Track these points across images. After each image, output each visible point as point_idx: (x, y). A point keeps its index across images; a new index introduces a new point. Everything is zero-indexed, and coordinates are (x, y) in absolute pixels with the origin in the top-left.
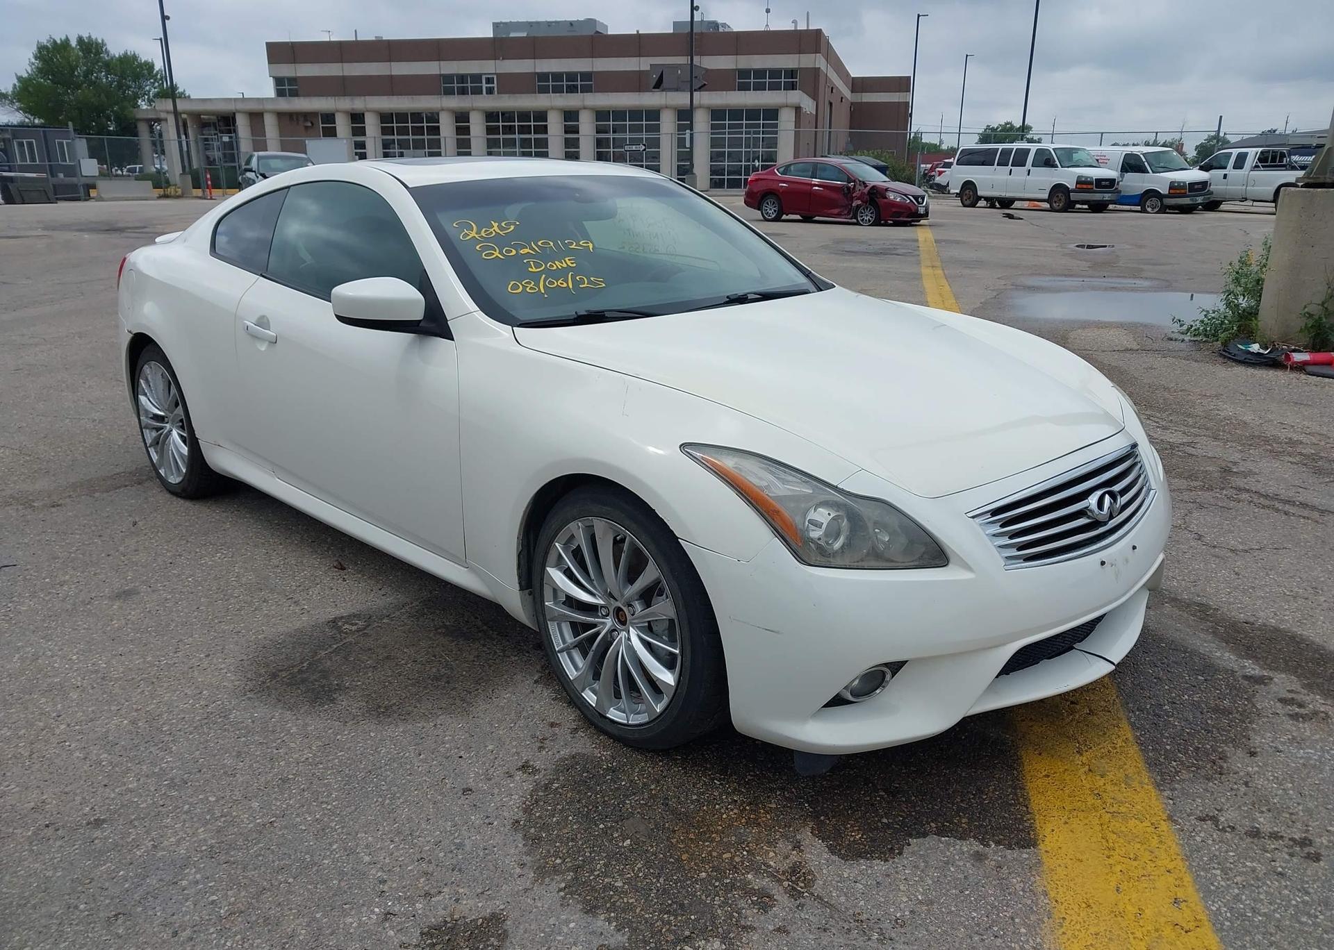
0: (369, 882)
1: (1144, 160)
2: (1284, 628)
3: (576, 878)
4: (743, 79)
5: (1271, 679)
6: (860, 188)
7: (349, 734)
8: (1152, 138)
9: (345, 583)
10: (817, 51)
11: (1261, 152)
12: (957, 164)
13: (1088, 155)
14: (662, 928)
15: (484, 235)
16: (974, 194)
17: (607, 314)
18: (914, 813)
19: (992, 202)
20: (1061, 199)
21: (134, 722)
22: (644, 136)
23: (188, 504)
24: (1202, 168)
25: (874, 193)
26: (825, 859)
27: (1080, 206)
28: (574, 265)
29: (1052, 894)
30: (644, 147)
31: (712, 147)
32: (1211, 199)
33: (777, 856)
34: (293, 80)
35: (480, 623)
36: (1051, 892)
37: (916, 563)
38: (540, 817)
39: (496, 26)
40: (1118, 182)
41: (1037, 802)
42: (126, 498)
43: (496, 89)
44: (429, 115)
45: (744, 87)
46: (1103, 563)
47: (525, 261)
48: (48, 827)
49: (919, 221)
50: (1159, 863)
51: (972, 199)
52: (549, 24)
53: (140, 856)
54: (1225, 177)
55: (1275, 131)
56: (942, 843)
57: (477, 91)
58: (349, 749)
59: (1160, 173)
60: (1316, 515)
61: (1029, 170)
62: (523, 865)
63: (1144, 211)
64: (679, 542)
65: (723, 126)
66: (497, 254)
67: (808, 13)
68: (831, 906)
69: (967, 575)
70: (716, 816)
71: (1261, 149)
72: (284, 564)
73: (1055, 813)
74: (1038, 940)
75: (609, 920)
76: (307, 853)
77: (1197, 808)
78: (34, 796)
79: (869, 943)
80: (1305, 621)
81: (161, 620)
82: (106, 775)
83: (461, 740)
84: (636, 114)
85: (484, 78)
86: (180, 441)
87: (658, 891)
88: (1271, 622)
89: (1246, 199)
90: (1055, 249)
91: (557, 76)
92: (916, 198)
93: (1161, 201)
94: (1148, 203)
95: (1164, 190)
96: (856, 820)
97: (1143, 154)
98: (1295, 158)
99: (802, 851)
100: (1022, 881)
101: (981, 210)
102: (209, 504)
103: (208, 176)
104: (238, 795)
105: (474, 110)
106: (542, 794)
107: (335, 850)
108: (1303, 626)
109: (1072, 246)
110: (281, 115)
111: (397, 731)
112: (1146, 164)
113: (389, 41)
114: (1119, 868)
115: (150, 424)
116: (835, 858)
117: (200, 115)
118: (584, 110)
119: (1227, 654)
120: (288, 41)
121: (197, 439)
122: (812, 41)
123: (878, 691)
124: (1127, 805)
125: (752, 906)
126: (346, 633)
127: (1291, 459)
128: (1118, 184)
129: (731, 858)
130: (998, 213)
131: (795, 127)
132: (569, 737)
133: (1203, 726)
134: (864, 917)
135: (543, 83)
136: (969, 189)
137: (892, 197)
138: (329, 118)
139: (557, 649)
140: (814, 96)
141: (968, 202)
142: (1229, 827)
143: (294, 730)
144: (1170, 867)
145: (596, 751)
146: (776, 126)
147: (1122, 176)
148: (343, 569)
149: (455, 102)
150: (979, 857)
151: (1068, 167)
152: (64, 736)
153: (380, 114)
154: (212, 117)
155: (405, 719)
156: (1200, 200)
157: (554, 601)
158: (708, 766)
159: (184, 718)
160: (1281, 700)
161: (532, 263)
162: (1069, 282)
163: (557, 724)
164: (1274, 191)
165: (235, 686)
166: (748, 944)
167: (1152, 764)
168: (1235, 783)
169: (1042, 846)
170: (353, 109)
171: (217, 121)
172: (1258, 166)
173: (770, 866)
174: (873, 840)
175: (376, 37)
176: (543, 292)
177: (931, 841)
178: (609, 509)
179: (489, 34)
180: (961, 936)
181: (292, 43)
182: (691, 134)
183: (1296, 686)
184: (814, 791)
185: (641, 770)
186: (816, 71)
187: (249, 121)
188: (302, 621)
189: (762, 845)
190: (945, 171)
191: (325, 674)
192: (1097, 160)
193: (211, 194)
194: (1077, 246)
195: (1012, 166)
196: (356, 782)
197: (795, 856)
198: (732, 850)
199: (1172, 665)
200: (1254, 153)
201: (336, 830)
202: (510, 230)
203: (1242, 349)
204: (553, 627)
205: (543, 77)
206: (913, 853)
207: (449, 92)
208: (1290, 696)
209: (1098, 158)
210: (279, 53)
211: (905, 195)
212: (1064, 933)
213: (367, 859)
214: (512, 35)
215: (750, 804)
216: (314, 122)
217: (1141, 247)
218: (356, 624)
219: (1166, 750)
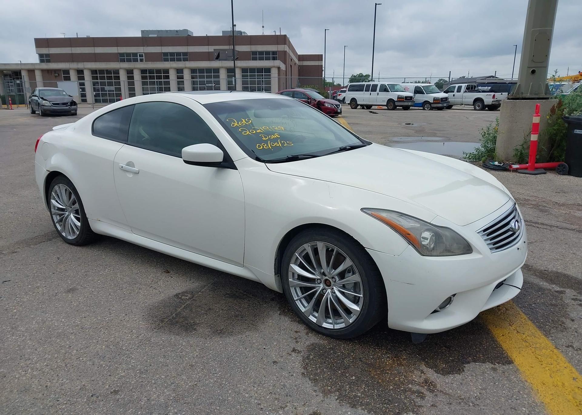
0: (254, 405)
1: (423, 89)
2: (560, 272)
3: (340, 394)
4: (255, 56)
5: (565, 291)
6: (313, 102)
7: (210, 343)
8: (424, 80)
9: (173, 278)
10: (285, 44)
11: (467, 86)
12: (348, 91)
13: (401, 87)
14: (386, 410)
15: (240, 124)
16: (356, 103)
17: (299, 157)
18: (460, 355)
19: (363, 107)
20: (392, 105)
21: (107, 346)
22: (213, 80)
23: (79, 248)
24: (445, 92)
25: (319, 104)
26: (436, 376)
27: (400, 108)
28: (279, 136)
29: (529, 381)
30: (214, 85)
31: (243, 84)
32: (449, 105)
33: (416, 376)
34: (48, 55)
35: (242, 292)
36: (528, 380)
37: (462, 252)
38: (312, 371)
39: (143, 32)
40: (414, 98)
41: (505, 346)
42: (47, 247)
43: (144, 59)
44: (114, 71)
45: (255, 59)
46: (518, 249)
47: (260, 135)
48: (93, 396)
49: (338, 115)
50: (561, 365)
51: (355, 106)
52: (167, 31)
53: (144, 404)
54: (454, 95)
55: (464, 77)
56: (477, 365)
57: (136, 60)
58: (213, 349)
59: (429, 94)
60: (549, 228)
61: (378, 93)
62: (315, 391)
63: (424, 109)
64: (365, 249)
65: (247, 76)
66: (248, 133)
67: (280, 28)
68: (448, 394)
69: (479, 256)
70: (384, 364)
71: (467, 84)
72: (140, 272)
73: (514, 350)
74: (533, 399)
75: (363, 409)
76: (220, 396)
77: (563, 343)
78: (78, 383)
79: (470, 407)
80: (566, 269)
81: (96, 301)
82: (107, 371)
83: (261, 341)
84: (209, 70)
85: (138, 54)
86: (75, 219)
87: (376, 395)
88: (554, 270)
89: (462, 104)
90: (397, 125)
91: (172, 54)
92: (336, 105)
93: (431, 106)
94: (426, 106)
95: (431, 101)
96: (439, 359)
97: (422, 86)
98: (480, 88)
99: (425, 374)
100: (515, 377)
101: (359, 110)
102: (89, 248)
103: (10, 99)
104: (174, 374)
105: (121, 69)
106: (308, 361)
107: (231, 393)
108: (566, 270)
109: (404, 124)
110: (43, 71)
111: (230, 340)
112: (424, 90)
113: (93, 38)
114: (547, 368)
115: (57, 213)
116: (439, 375)
117: (3, 71)
118: (185, 69)
119: (545, 283)
120: (45, 37)
121: (87, 218)
122: (283, 40)
123: (448, 306)
124: (538, 344)
125: (417, 397)
126: (185, 300)
127: (529, 207)
128: (413, 99)
129: (399, 379)
130: (366, 111)
131: (278, 76)
132: (306, 337)
133: (550, 311)
134: (463, 397)
135: (165, 57)
136: (354, 101)
137: (327, 106)
138: (66, 72)
139: (295, 299)
140: (285, 63)
141: (353, 107)
142: (578, 349)
143: (184, 344)
144: (565, 366)
145: (321, 341)
146: (270, 75)
147: (415, 95)
148: (169, 272)
149: (126, 65)
150: (494, 369)
151: (394, 92)
152: (77, 356)
153: (91, 70)
154: (9, 72)
155: (232, 335)
156: (445, 105)
157: (293, 278)
158: (370, 344)
159: (130, 343)
160: (573, 299)
161: (263, 136)
162: (409, 139)
163: (298, 332)
164: (473, 101)
165: (147, 327)
166: (423, 412)
167: (540, 328)
168: (572, 332)
169: (515, 363)
170: (78, 68)
171: (11, 74)
172: (466, 91)
173: (416, 381)
174: (450, 367)
175: (87, 36)
176: (271, 148)
177: (472, 365)
178: (326, 237)
179: (140, 35)
180: (504, 401)
181: (47, 38)
182: (235, 79)
183: (575, 293)
184: (418, 350)
185: (344, 348)
186: (285, 52)
187: (27, 74)
188: (162, 297)
189: (409, 373)
190: (341, 94)
191: (185, 318)
192: (405, 89)
193: (11, 107)
194: (406, 124)
195: (371, 91)
196: (224, 363)
197: (423, 377)
198: (398, 376)
199: (527, 289)
200: (464, 86)
201: (227, 385)
202: (250, 122)
203: (491, 164)
204: (292, 290)
205: (166, 54)
206: (468, 370)
207: (123, 61)
208: (575, 297)
209: (405, 88)
210: (40, 43)
211: (332, 104)
212: (541, 395)
213: (247, 395)
214: (150, 36)
215: (395, 357)
216: (59, 74)
217: (430, 124)
218: (187, 296)
219: (542, 322)
